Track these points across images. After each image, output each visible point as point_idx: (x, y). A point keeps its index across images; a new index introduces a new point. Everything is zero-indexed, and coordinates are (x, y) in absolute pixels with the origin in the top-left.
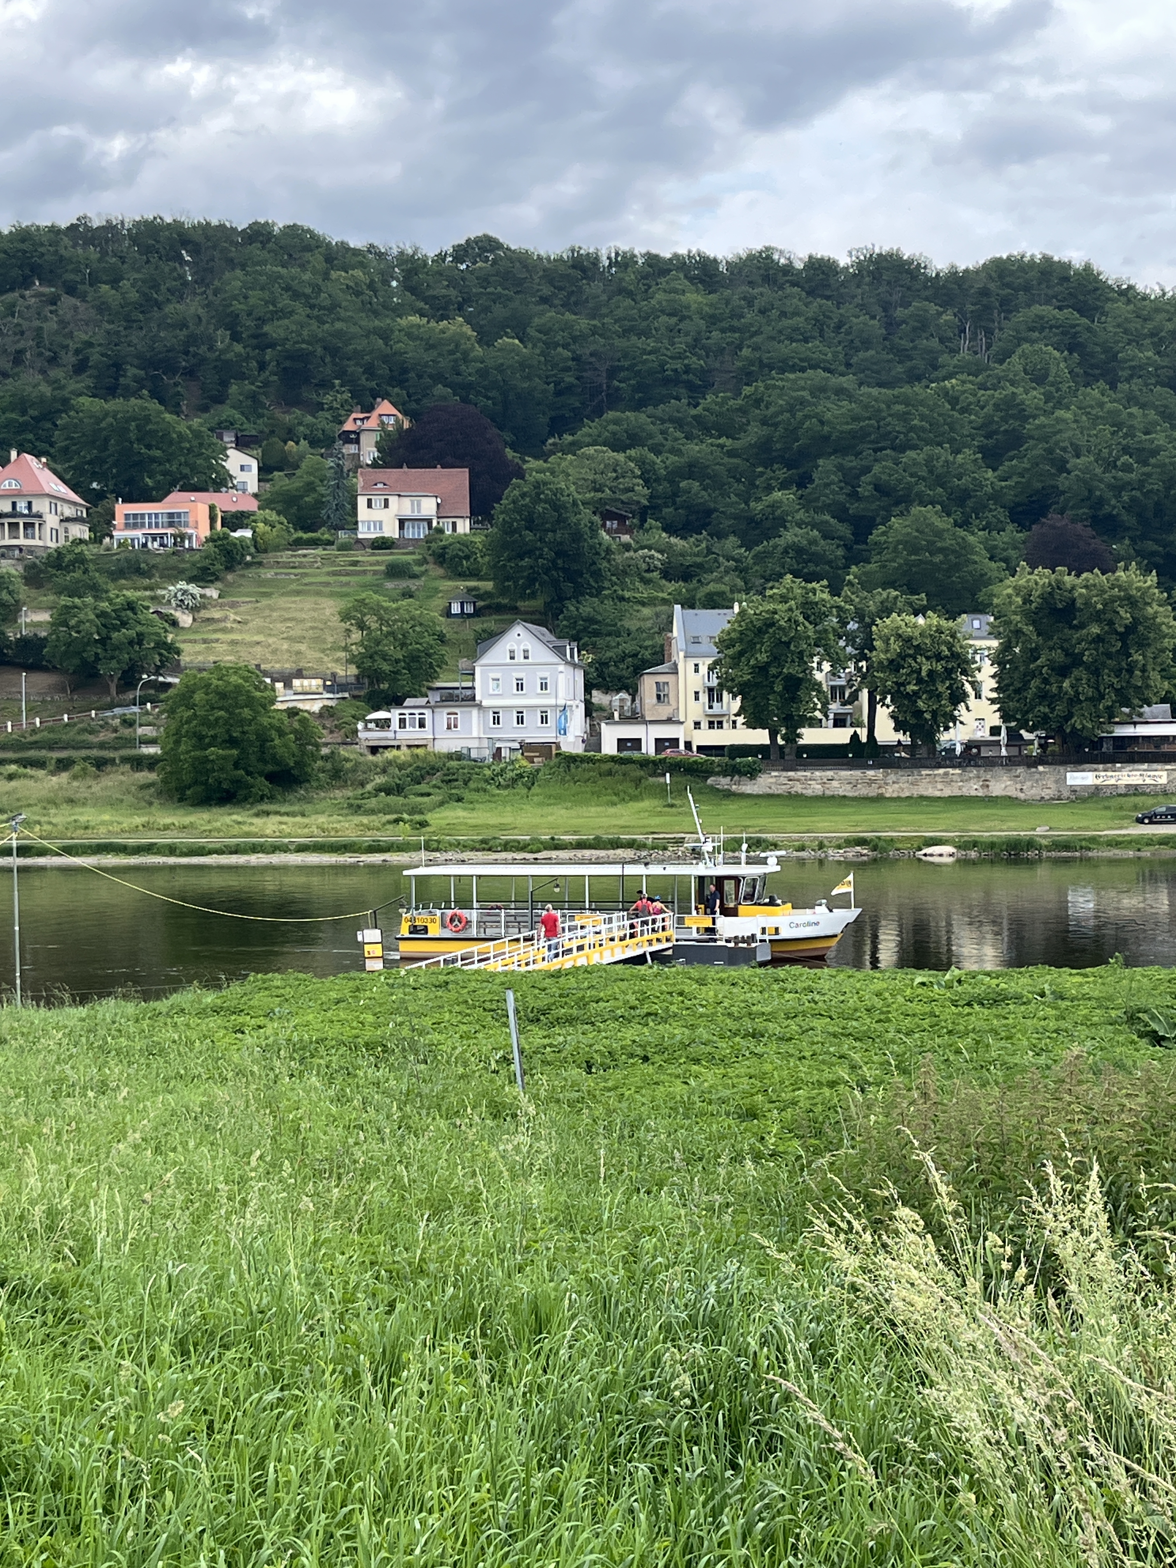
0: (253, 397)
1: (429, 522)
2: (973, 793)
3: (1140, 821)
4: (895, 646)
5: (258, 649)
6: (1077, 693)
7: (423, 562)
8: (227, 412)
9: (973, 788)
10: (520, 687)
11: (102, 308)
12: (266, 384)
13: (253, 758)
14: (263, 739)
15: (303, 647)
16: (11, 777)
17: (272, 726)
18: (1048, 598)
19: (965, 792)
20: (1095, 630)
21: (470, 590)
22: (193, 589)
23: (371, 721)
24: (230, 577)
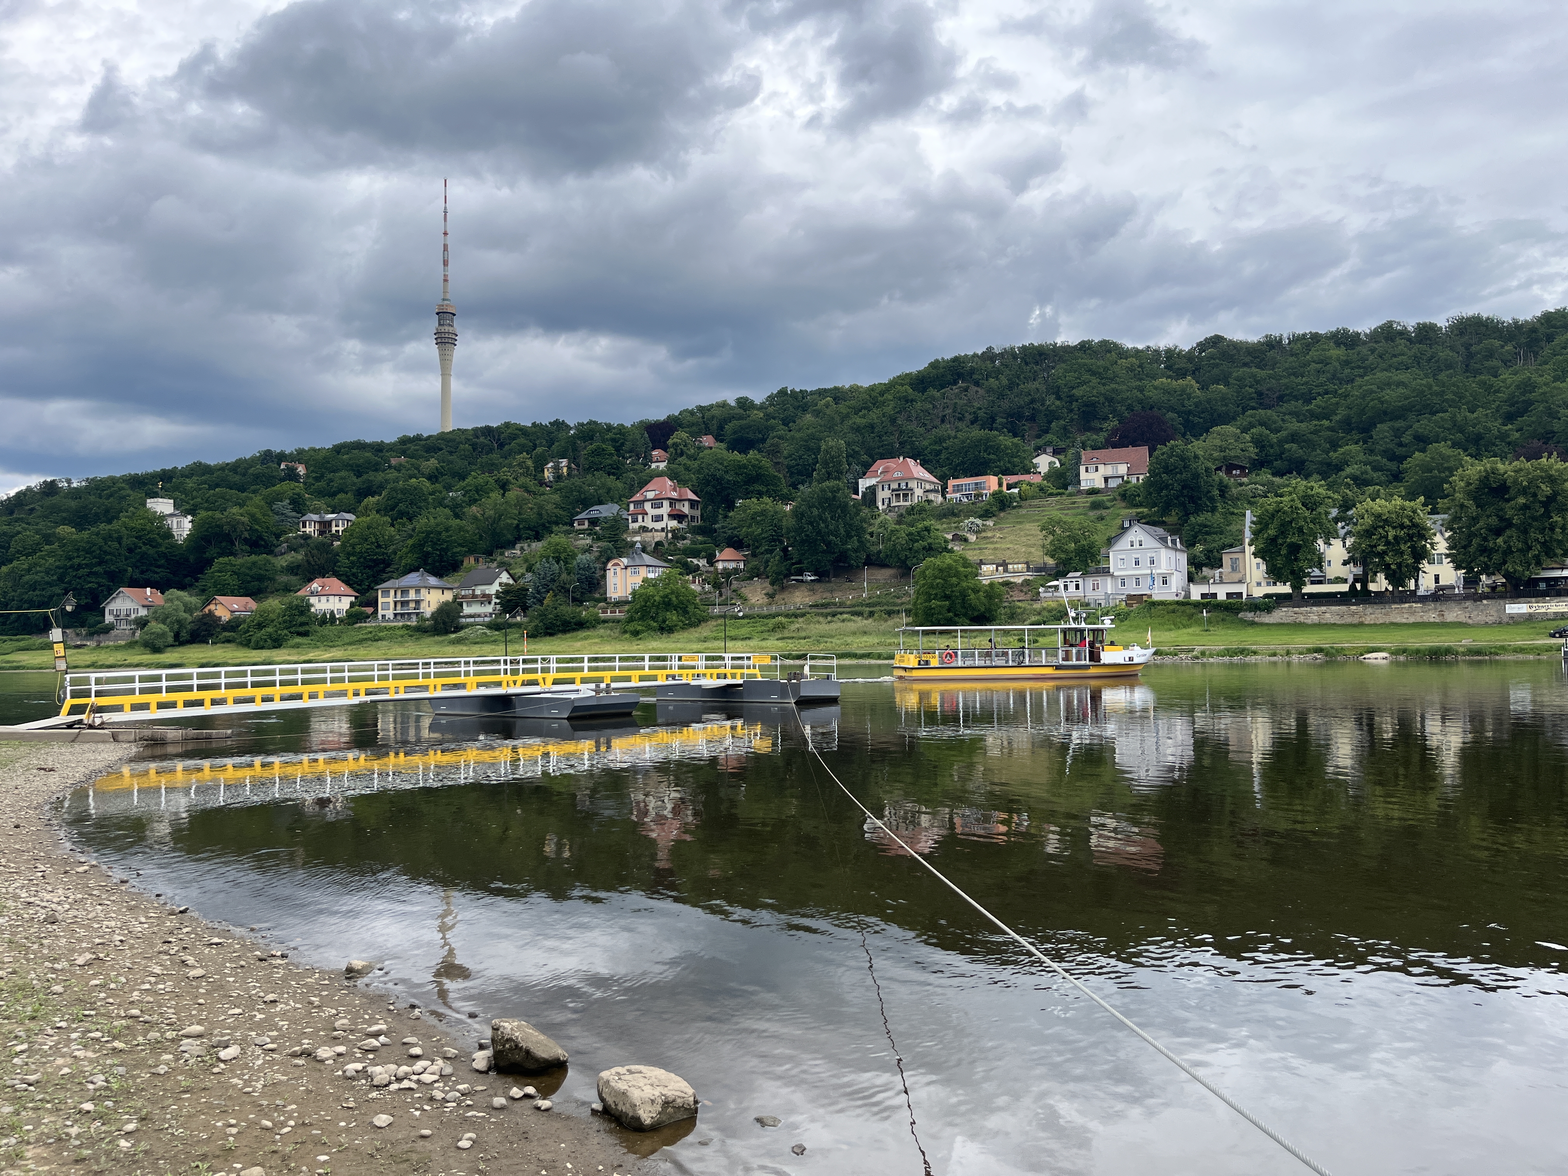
0: (1065, 428)
1: (1123, 477)
2: (1432, 620)
6: (1510, 547)
7: (1115, 499)
8: (1049, 437)
9: (1432, 616)
10: (1137, 563)
11: (989, 390)
12: (1072, 420)
19: (1425, 619)
20: (1522, 500)
22: (979, 521)
23: (1050, 587)
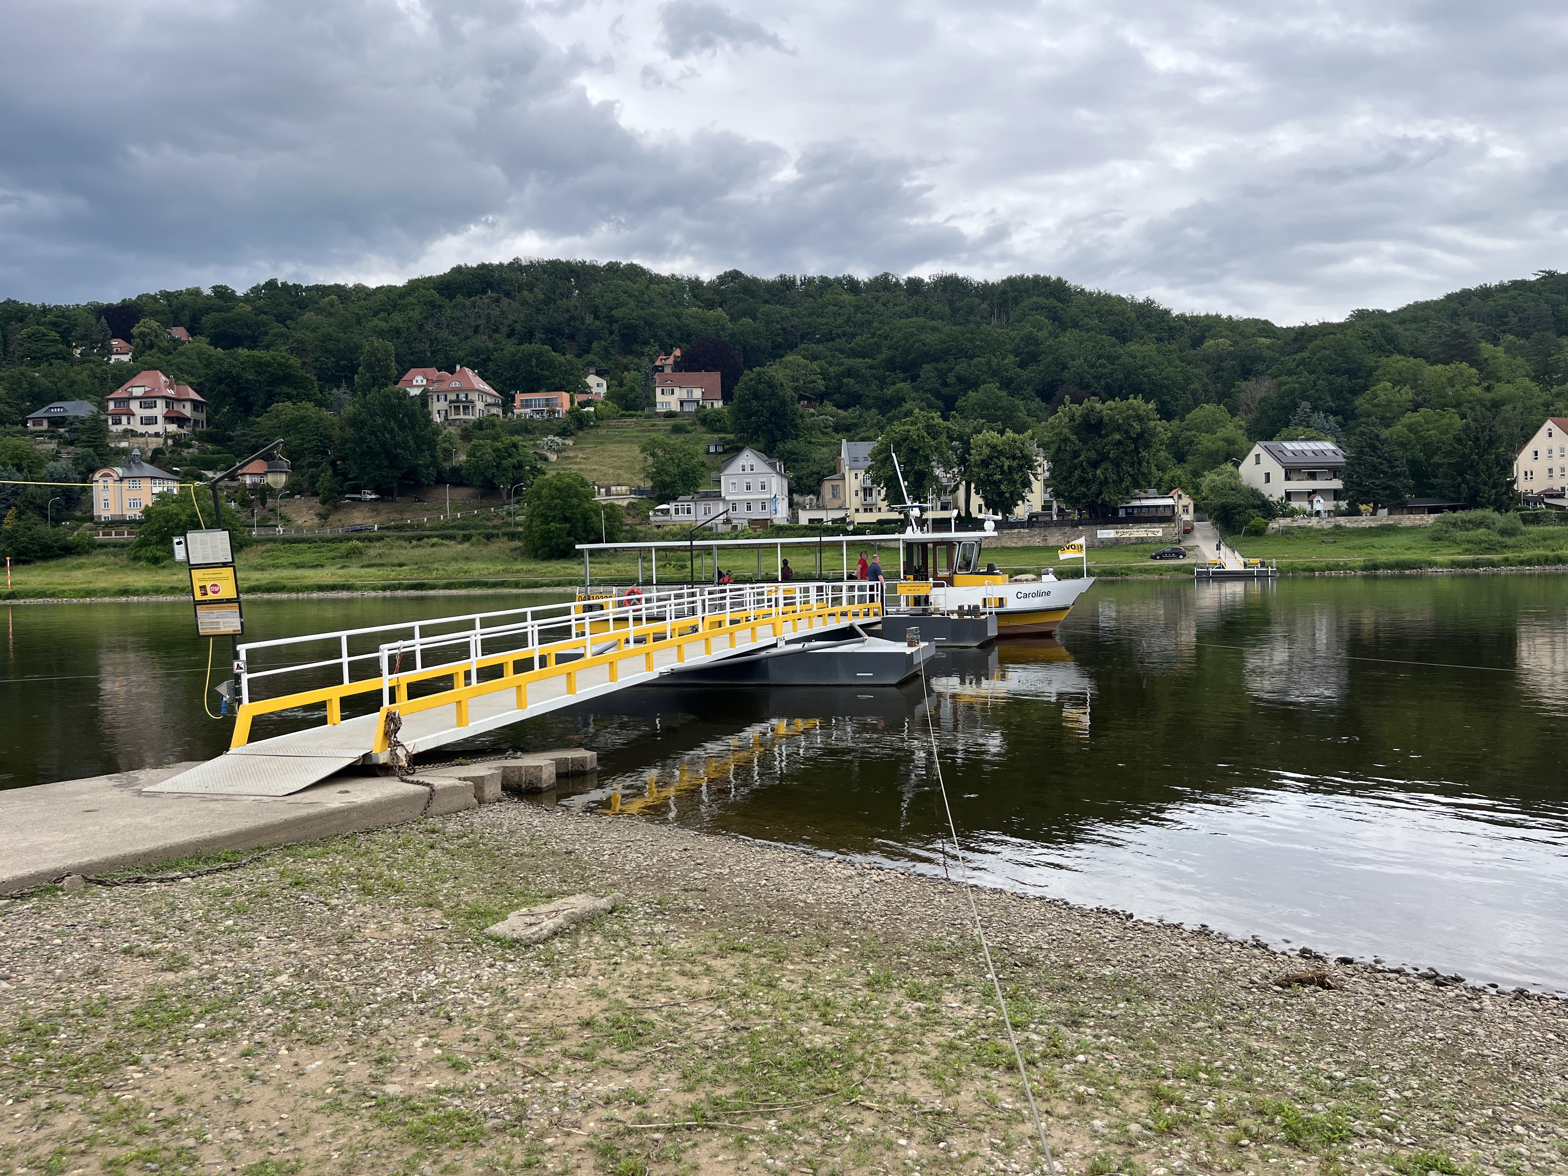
0: (606, 349)
1: (698, 402)
2: (1037, 544)
3: (1154, 558)
4: (986, 451)
5: (595, 473)
6: (1106, 478)
7: (694, 424)
8: (591, 357)
9: (1037, 541)
10: (748, 488)
11: (524, 303)
12: (613, 342)
13: (580, 530)
14: (586, 518)
15: (621, 472)
16: (433, 545)
17: (592, 510)
18: (1086, 417)
19: (1032, 544)
20: (1117, 436)
21: (721, 439)
22: (558, 440)
23: (658, 510)
24: (580, 434)
